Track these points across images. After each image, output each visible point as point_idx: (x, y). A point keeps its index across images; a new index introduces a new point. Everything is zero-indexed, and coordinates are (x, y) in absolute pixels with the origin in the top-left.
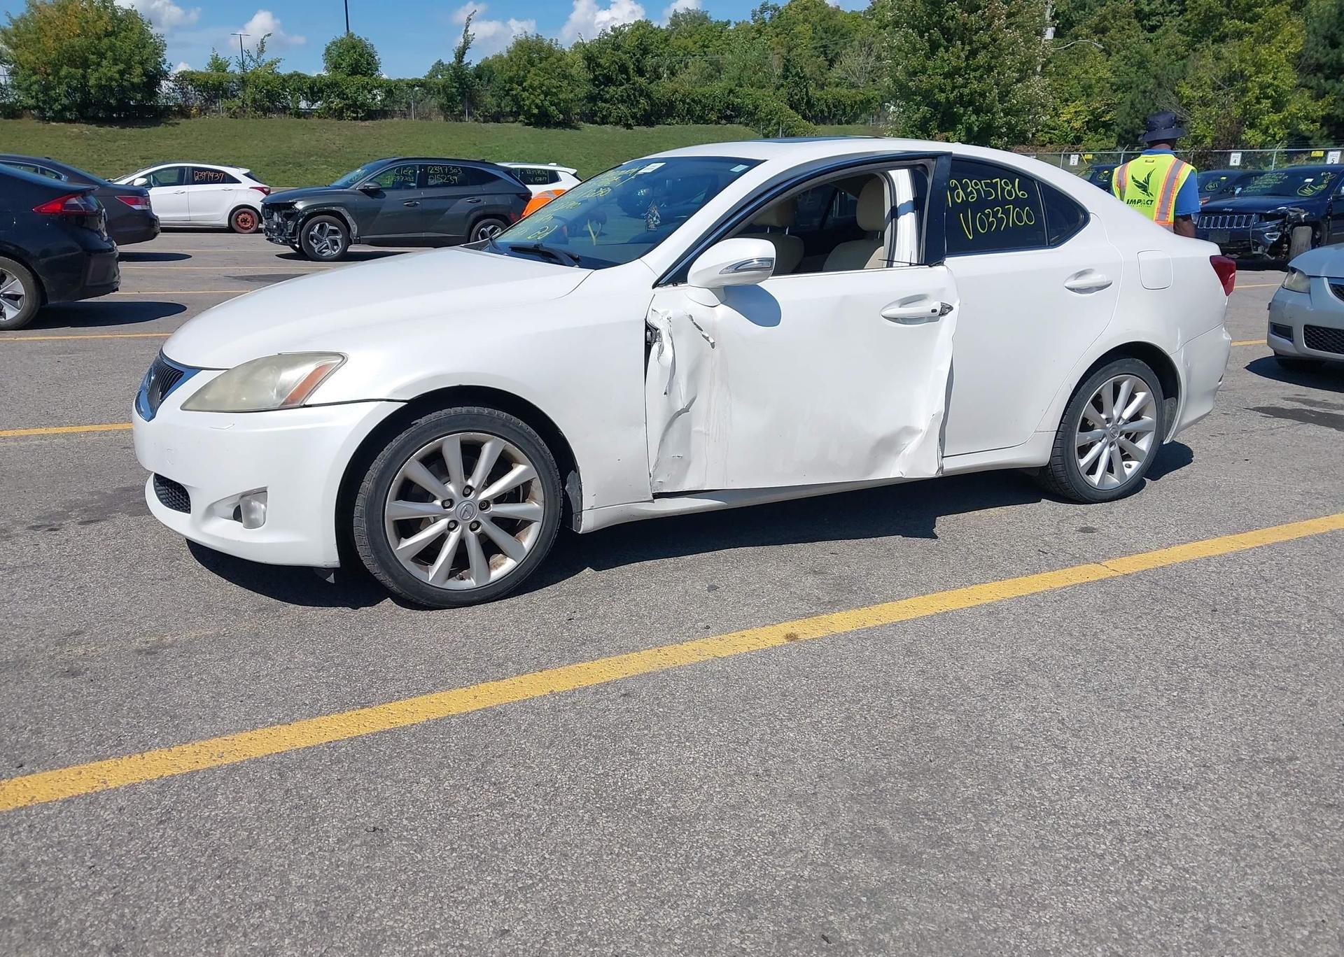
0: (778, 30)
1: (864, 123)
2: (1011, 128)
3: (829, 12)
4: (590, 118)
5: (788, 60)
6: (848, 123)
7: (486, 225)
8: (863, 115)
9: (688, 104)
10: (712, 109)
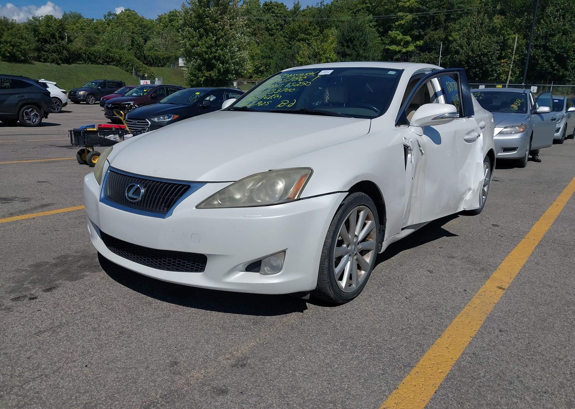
0: (118, 24)
1: (169, 67)
2: (236, 71)
3: (141, 18)
4: (38, 59)
5: (133, 38)
6: (162, 66)
7: (28, 109)
8: (168, 63)
9: (87, 55)
10: (99, 58)
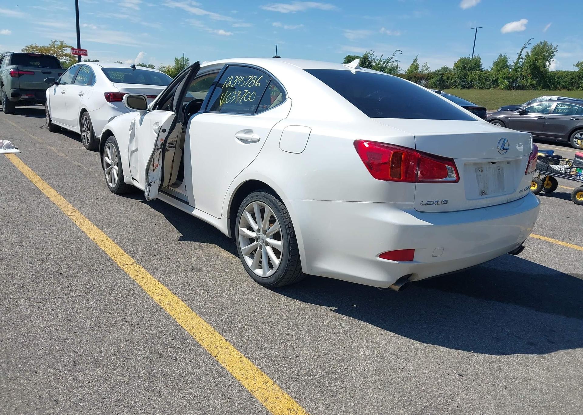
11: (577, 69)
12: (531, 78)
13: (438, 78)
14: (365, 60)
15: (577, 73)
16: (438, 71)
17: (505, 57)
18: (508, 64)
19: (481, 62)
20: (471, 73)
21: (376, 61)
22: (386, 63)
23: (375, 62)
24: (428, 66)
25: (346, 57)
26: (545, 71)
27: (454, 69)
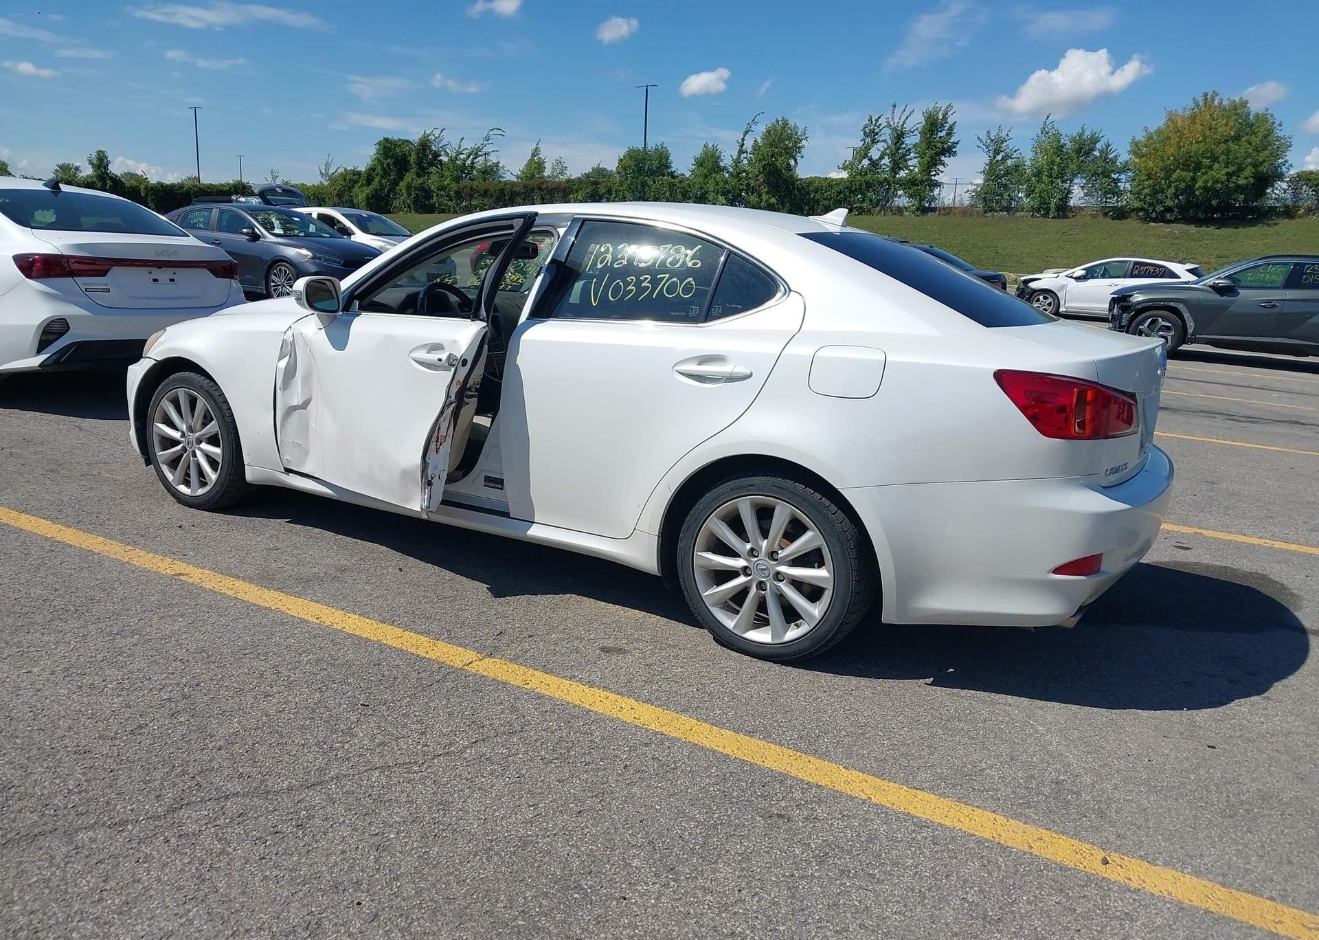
11: (844, 175)
12: (768, 193)
13: (588, 190)
14: (424, 151)
15: (848, 183)
16: (588, 176)
17: (715, 149)
18: (722, 164)
19: (670, 158)
20: (654, 182)
21: (448, 151)
22: (471, 157)
23: (447, 155)
24: (565, 165)
25: (380, 141)
26: (792, 177)
27: (619, 173)
